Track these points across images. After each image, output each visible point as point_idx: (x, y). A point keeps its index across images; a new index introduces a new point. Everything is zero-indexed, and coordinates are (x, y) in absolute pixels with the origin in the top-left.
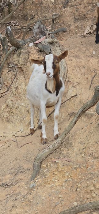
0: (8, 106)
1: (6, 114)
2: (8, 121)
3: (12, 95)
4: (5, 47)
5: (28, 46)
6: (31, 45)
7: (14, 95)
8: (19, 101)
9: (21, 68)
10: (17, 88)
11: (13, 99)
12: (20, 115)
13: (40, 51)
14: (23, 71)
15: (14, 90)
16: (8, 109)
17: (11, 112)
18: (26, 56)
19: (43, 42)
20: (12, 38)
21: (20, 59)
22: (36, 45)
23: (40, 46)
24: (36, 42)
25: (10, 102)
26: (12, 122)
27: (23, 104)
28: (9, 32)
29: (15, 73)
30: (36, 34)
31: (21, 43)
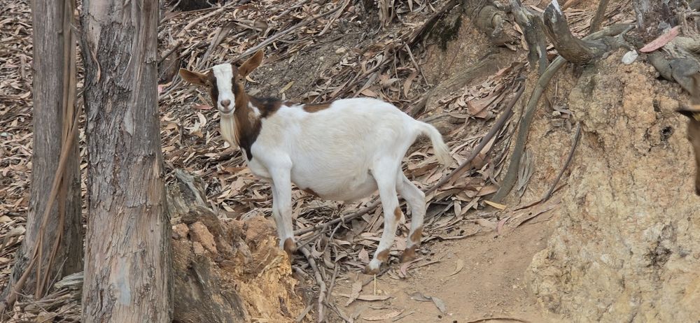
0: (552, 257)
1: (547, 287)
2: (553, 310)
3: (568, 223)
4: (538, 49)
5: (619, 61)
6: (630, 57)
7: (575, 225)
8: (591, 245)
9: (595, 134)
10: (582, 201)
11: (570, 237)
12: (594, 292)
13: (661, 78)
14: (601, 144)
15: (573, 206)
16: (553, 270)
17: (562, 278)
18: (611, 96)
19: (670, 46)
20: (566, 38)
21: (593, 106)
22: (647, 58)
23: (660, 61)
24: (647, 48)
25: (560, 247)
26: (568, 314)
27: (605, 258)
28: (554, 20)
29: (573, 136)
30: (646, 18)
31: (594, 50)
